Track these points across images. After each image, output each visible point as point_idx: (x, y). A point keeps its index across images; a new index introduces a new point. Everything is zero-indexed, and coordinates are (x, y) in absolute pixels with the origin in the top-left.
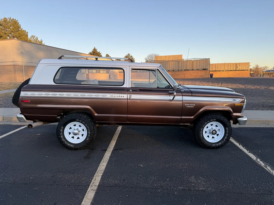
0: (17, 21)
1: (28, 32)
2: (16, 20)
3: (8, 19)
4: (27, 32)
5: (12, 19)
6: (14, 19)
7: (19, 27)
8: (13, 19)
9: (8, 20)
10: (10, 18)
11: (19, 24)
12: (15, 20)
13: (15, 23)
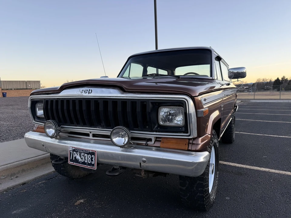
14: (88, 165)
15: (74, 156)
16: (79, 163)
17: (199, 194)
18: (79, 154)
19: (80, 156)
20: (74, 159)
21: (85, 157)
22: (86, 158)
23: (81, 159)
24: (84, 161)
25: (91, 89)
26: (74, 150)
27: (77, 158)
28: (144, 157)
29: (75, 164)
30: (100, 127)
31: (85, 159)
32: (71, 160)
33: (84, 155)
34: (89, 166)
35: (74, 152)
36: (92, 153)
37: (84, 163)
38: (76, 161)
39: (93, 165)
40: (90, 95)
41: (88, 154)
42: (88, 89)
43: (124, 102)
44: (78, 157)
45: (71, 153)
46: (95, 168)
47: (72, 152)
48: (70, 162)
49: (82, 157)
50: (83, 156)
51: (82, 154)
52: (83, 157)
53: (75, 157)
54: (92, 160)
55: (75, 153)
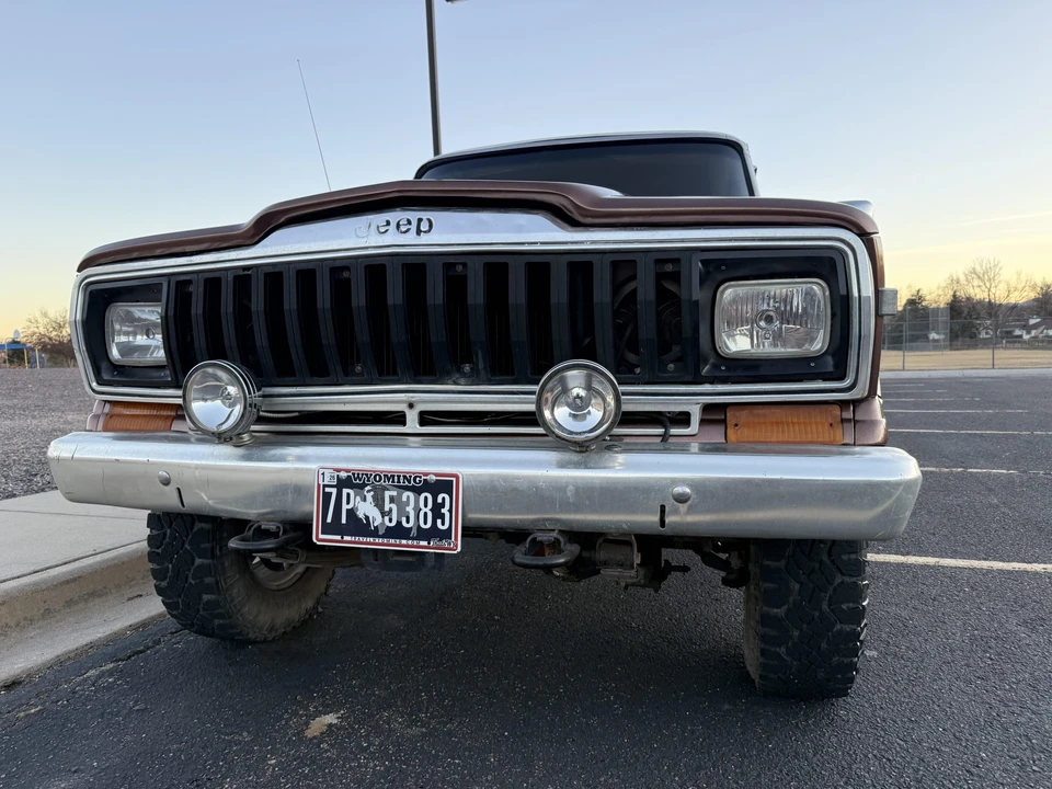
14: (418, 538)
15: (345, 507)
16: (375, 533)
17: (838, 626)
18: (369, 496)
19: (379, 503)
20: (344, 521)
21: (402, 507)
22: (410, 509)
23: (383, 514)
24: (399, 523)
25: (425, 215)
26: (342, 484)
27: (361, 516)
28: (684, 482)
29: (349, 541)
30: (462, 381)
31: (402, 512)
32: (327, 529)
33: (400, 495)
34: (425, 543)
35: (345, 491)
36: (443, 486)
37: (398, 531)
38: (358, 526)
39: (446, 535)
40: (424, 239)
41: (417, 491)
42: (413, 215)
43: (581, 265)
44: (366, 509)
45: (327, 496)
46: (456, 545)
47: (334, 491)
48: (321, 536)
49: (387, 506)
50: (392, 500)
51: (387, 494)
52: (394, 507)
53: (351, 513)
54: (438, 515)
55: (351, 492)
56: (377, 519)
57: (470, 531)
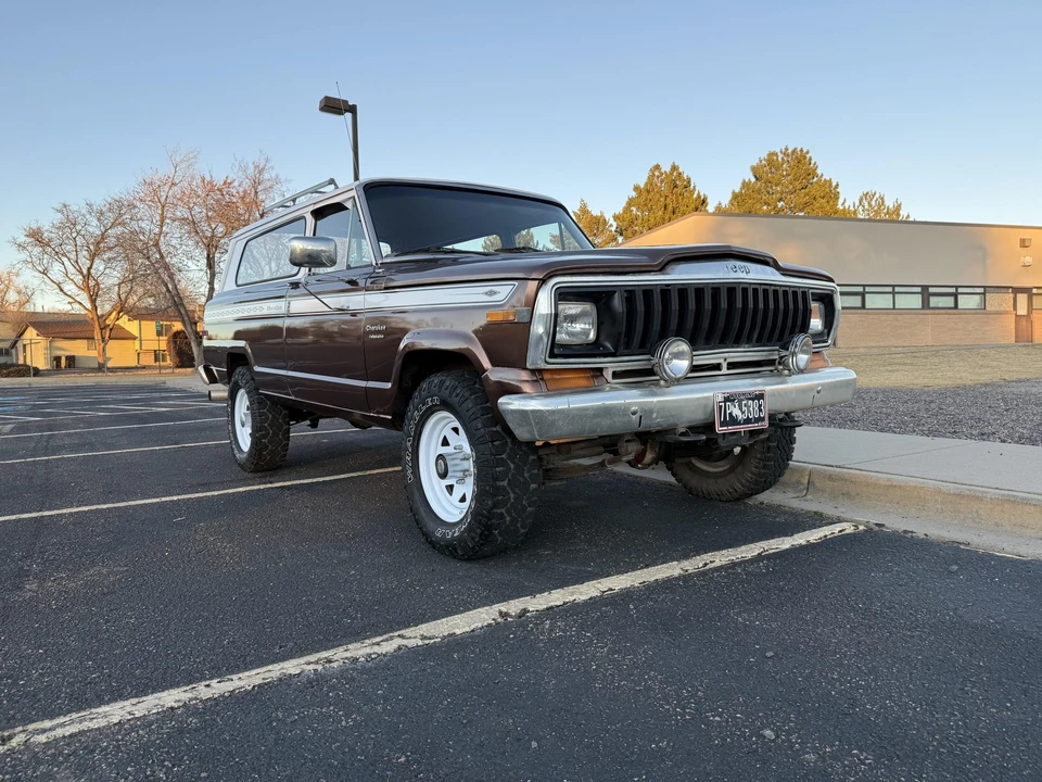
0: (807, 152)
1: (837, 185)
2: (805, 151)
3: (779, 154)
4: (834, 184)
5: (790, 151)
6: (799, 149)
7: (812, 173)
8: (794, 151)
9: (780, 159)
10: (787, 149)
11: (813, 162)
12: (802, 150)
13: (800, 163)
14: (755, 422)
15: (728, 412)
16: (739, 424)
18: (737, 404)
19: (741, 409)
20: (728, 419)
21: (748, 407)
22: (751, 409)
23: (743, 413)
24: (748, 416)
26: (727, 399)
28: (818, 385)
29: (731, 429)
31: (749, 411)
32: (722, 424)
33: (748, 403)
34: (757, 425)
35: (728, 404)
36: (760, 396)
37: (748, 421)
38: (734, 421)
39: (762, 419)
40: (750, 276)
41: (753, 399)
44: (736, 412)
45: (721, 407)
46: (766, 424)
47: (724, 404)
48: (720, 428)
49: (744, 409)
50: (745, 405)
52: (746, 408)
53: (730, 414)
54: (760, 410)
55: (730, 404)
56: (741, 417)
57: (772, 417)
